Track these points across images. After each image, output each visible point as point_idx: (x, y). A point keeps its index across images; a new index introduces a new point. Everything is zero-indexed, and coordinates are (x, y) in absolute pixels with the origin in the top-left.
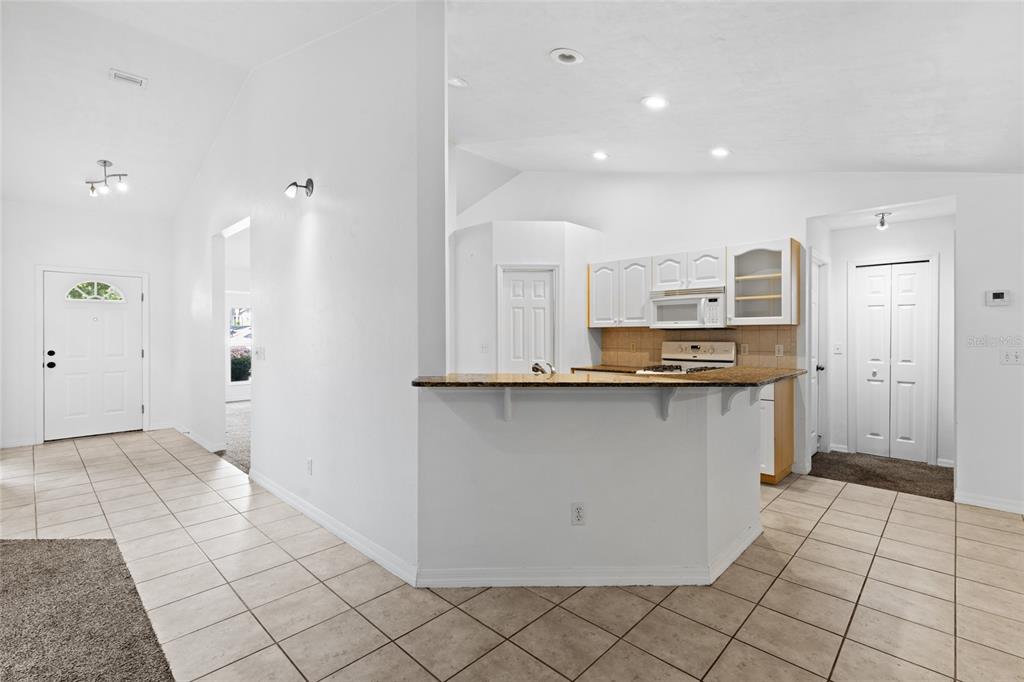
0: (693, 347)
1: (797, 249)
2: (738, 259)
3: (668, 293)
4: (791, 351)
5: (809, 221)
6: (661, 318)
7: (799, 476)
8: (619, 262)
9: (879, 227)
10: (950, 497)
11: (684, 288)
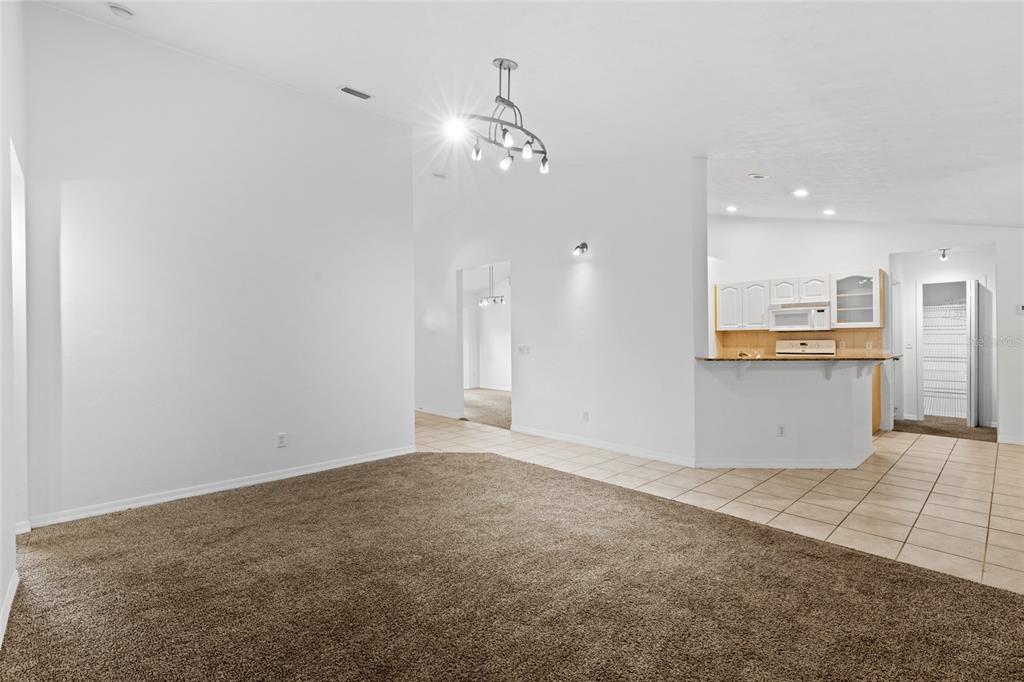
0: (802, 344)
1: (883, 275)
2: (838, 282)
3: (784, 306)
4: (879, 346)
5: (892, 256)
6: (777, 324)
7: (886, 432)
8: (742, 283)
9: (941, 258)
10: (995, 441)
11: (797, 302)
